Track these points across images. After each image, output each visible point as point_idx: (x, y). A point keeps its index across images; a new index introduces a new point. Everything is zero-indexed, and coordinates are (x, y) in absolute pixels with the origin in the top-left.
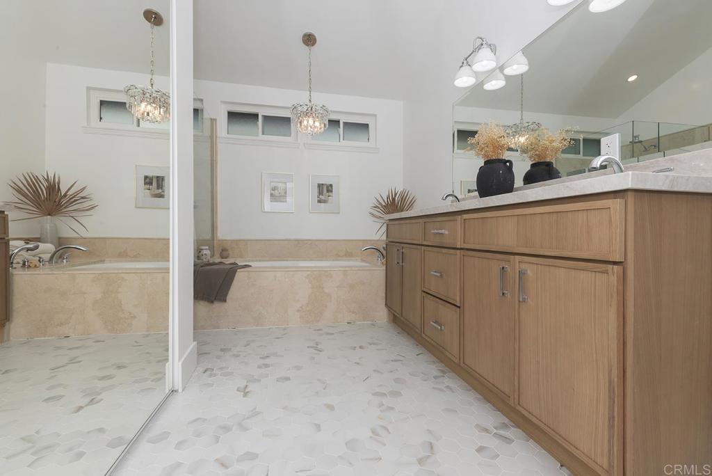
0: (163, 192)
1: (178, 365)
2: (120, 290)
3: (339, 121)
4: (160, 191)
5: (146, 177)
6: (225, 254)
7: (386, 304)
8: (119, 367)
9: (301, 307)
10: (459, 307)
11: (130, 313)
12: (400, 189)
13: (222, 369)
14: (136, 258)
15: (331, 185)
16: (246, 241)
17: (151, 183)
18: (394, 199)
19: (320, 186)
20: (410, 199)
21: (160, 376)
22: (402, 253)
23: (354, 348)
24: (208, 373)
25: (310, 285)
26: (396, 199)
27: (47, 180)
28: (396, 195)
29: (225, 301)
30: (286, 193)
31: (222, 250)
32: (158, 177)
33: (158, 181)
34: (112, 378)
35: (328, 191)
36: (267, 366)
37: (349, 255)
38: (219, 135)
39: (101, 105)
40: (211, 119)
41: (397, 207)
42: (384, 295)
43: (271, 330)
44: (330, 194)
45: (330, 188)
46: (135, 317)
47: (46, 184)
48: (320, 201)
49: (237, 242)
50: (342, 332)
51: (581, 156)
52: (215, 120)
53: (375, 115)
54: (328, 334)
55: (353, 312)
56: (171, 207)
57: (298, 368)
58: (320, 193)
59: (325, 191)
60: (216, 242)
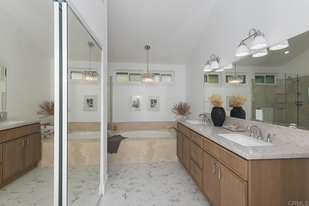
0: (93, 105)
1: (103, 186)
2: (81, 149)
3: (159, 74)
4: (92, 104)
5: (87, 99)
6: (115, 129)
7: (177, 154)
8: (83, 182)
9: (144, 155)
10: (202, 170)
11: (85, 157)
12: (184, 102)
13: (117, 184)
14: (84, 130)
15: (156, 100)
16: (123, 123)
17: (89, 102)
18: (181, 106)
19: (152, 101)
20: (188, 107)
21: (96, 187)
22: (183, 138)
23: (164, 176)
24: (112, 186)
25: (148, 147)
26: (182, 106)
27: (52, 103)
28: (182, 104)
29: (117, 153)
30: (138, 104)
31: (115, 127)
32: (91, 99)
33: (91, 101)
34: (81, 187)
35: (155, 102)
36: (132, 184)
37: (163, 128)
38: (113, 82)
39: (71, 73)
40: (110, 77)
41: (183, 109)
42: (176, 150)
43: (133, 164)
44: (156, 103)
45: (155, 101)
46: (86, 158)
47: (51, 104)
48: (152, 107)
49: (120, 123)
50: (159, 167)
51: (265, 84)
52: (112, 77)
53: (174, 71)
54: (154, 167)
55: (164, 157)
56: (101, 129)
57: (143, 185)
58: (152, 103)
59: (153, 102)
60: (112, 123)
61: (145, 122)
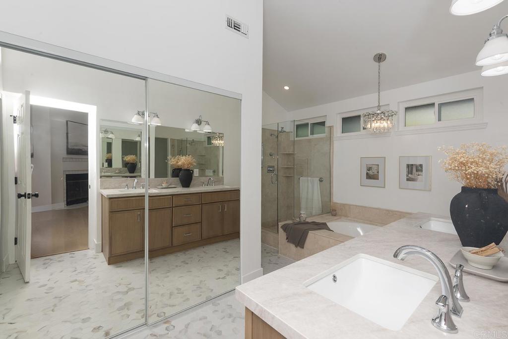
3: (434, 104)
6: (334, 213)
15: (421, 166)
19: (409, 166)
30: (378, 172)
35: (417, 171)
38: (335, 135)
40: (330, 127)
44: (420, 173)
45: (419, 168)
48: (408, 180)
49: (344, 205)
52: (333, 126)
58: (410, 172)
59: (413, 171)
60: (332, 203)
61: (392, 211)
